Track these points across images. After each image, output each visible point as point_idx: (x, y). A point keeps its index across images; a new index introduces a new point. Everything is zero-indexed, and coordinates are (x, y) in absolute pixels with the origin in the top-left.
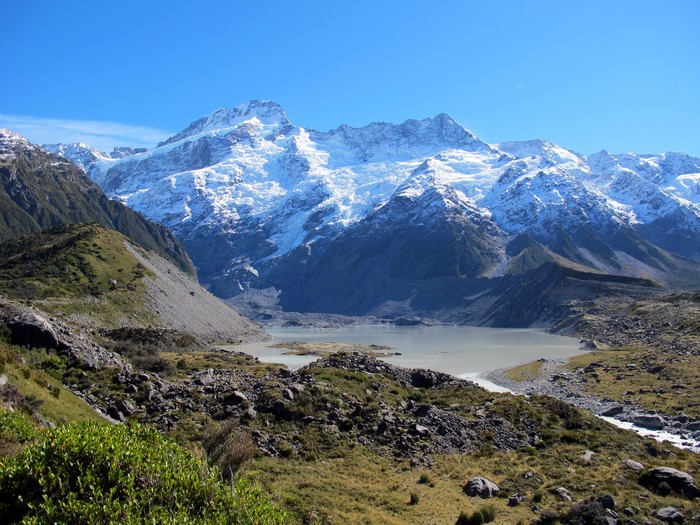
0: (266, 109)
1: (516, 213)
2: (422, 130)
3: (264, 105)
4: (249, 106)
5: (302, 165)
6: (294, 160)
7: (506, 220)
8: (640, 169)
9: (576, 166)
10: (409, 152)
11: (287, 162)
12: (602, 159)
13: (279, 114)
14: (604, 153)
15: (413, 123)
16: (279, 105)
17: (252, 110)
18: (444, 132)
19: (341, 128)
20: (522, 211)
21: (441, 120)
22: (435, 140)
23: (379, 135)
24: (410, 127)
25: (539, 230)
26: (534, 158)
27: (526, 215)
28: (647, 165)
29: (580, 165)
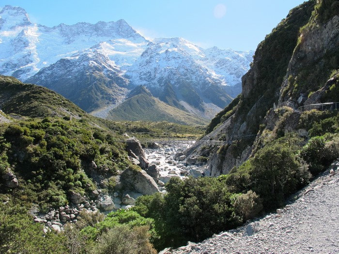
0: (15, 11)
1: (145, 74)
2: (107, 28)
3: (14, 9)
4: (4, 8)
5: (24, 44)
6: (20, 40)
7: (138, 78)
8: (234, 58)
9: (197, 53)
10: (96, 40)
11: (16, 41)
12: (213, 52)
13: (23, 15)
14: (215, 48)
15: (103, 23)
16: (24, 10)
17: (5, 11)
18: (120, 30)
19: (60, 26)
20: (149, 72)
21: (120, 23)
22: (114, 34)
23: (80, 30)
24: (99, 25)
25: (154, 84)
26: (167, 43)
27: (150, 75)
28: (238, 56)
29: (200, 53)
